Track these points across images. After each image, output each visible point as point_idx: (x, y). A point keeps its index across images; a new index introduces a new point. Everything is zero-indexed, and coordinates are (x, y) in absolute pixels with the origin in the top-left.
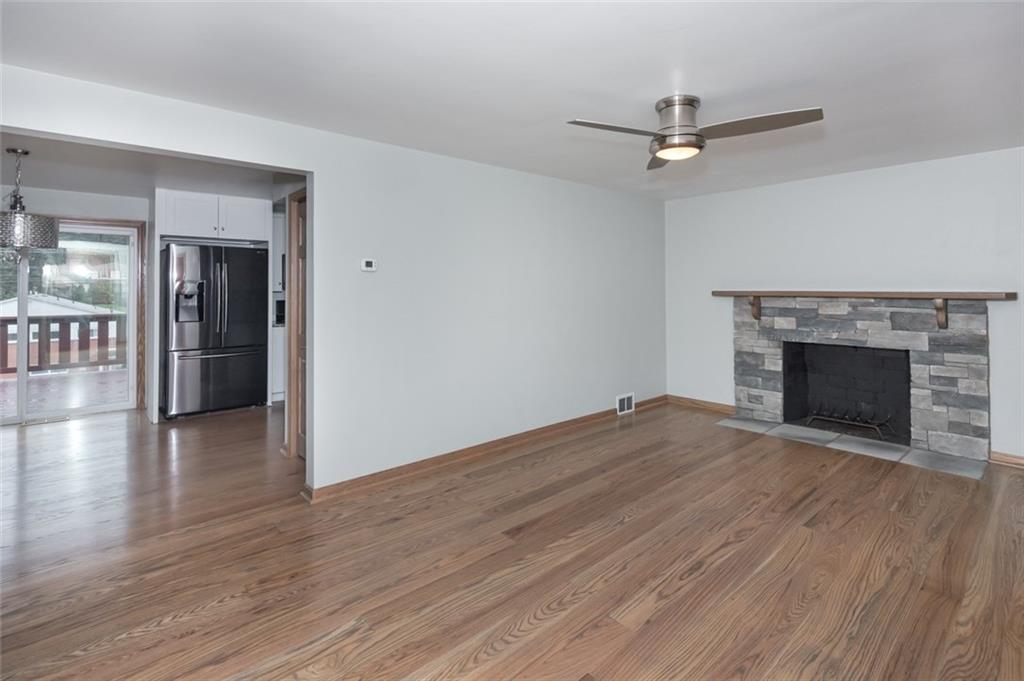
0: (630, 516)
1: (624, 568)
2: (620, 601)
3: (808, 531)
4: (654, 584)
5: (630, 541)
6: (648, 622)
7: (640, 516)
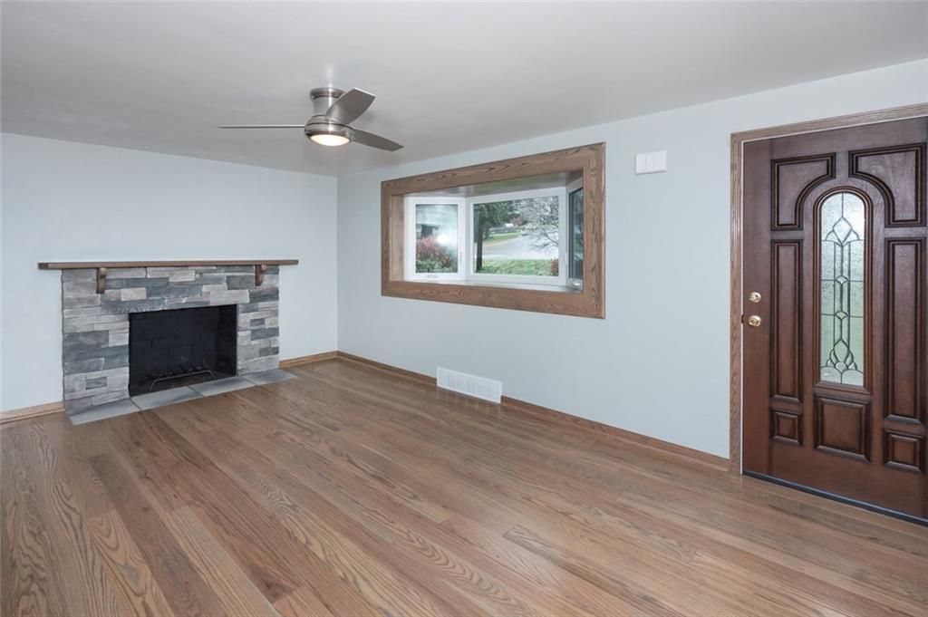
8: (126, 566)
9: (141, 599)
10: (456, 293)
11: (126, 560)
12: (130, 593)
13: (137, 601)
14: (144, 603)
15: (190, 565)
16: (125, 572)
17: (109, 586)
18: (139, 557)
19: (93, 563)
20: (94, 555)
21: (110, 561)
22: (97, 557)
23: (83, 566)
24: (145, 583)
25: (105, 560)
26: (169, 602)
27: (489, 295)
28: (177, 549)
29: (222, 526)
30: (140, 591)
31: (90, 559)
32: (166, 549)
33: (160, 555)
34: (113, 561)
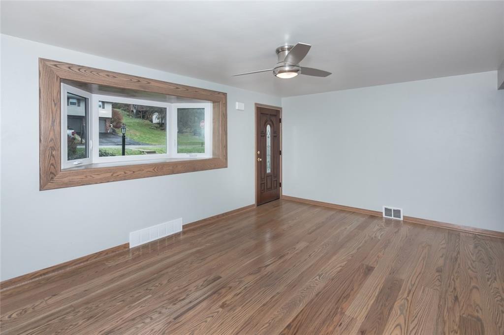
0: (316, 280)
1: (310, 255)
2: (307, 246)
3: (221, 275)
4: (297, 251)
5: (312, 265)
6: (298, 243)
7: (310, 280)
8: (402, 313)
9: (408, 298)
10: (151, 169)
11: (400, 315)
12: (409, 302)
13: (409, 298)
14: (408, 296)
15: (380, 292)
16: (404, 312)
17: (415, 312)
18: (393, 312)
19: (414, 328)
20: (411, 331)
21: (407, 322)
22: (411, 329)
23: (420, 331)
24: (401, 301)
25: (408, 323)
26: (400, 290)
27: (177, 166)
28: (377, 301)
29: (350, 293)
30: (406, 301)
31: (415, 330)
32: (381, 305)
33: (385, 305)
34: (405, 321)
